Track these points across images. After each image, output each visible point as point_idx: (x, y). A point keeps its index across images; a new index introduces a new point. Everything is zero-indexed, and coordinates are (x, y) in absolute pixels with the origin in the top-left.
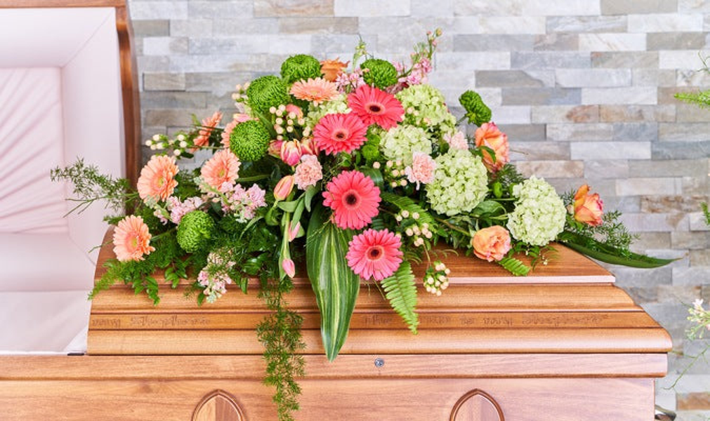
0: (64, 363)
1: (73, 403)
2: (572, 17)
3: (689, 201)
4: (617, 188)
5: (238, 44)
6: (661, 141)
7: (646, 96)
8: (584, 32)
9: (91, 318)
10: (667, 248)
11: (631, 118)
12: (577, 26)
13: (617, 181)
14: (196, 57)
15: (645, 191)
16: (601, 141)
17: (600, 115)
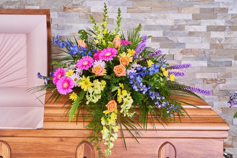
0: (36, 132)
1: (38, 144)
2: (183, 20)
3: (219, 80)
4: (196, 76)
5: (74, 26)
6: (211, 61)
7: (206, 46)
8: (187, 25)
9: (44, 117)
10: (212, 96)
11: (201, 53)
12: (185, 23)
13: (196, 74)
14: (60, 30)
15: (205, 77)
16: (191, 60)
17: (191, 52)
